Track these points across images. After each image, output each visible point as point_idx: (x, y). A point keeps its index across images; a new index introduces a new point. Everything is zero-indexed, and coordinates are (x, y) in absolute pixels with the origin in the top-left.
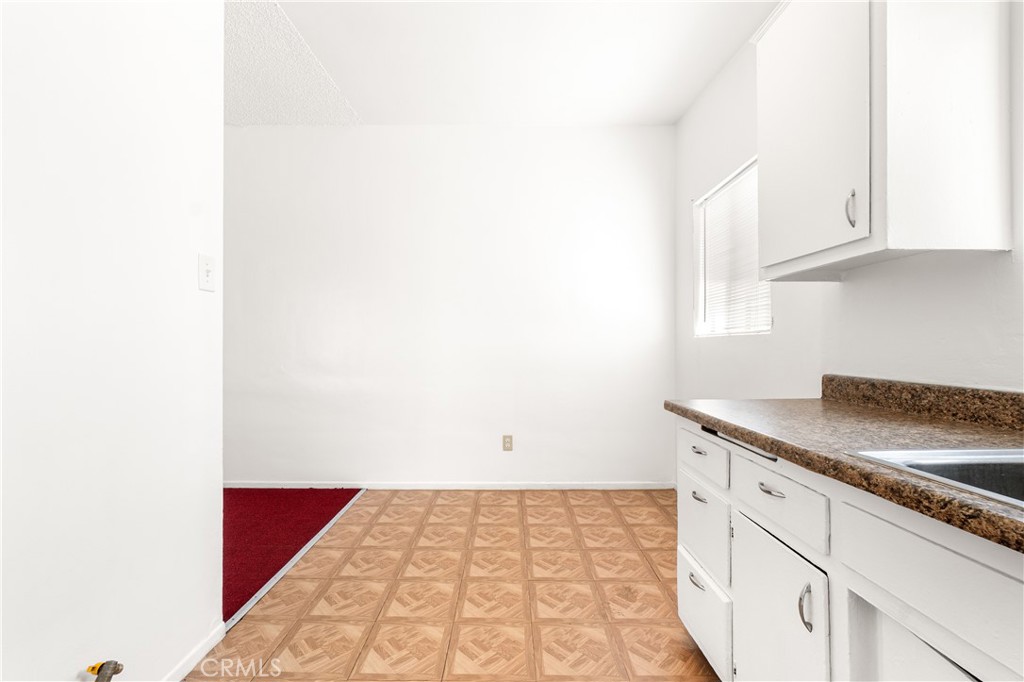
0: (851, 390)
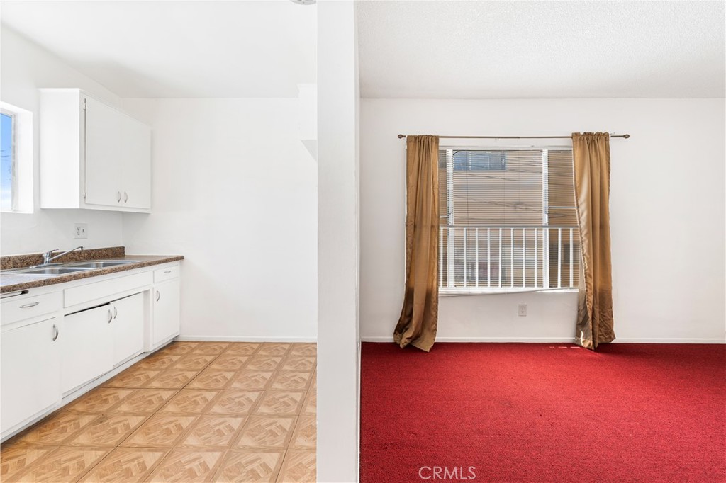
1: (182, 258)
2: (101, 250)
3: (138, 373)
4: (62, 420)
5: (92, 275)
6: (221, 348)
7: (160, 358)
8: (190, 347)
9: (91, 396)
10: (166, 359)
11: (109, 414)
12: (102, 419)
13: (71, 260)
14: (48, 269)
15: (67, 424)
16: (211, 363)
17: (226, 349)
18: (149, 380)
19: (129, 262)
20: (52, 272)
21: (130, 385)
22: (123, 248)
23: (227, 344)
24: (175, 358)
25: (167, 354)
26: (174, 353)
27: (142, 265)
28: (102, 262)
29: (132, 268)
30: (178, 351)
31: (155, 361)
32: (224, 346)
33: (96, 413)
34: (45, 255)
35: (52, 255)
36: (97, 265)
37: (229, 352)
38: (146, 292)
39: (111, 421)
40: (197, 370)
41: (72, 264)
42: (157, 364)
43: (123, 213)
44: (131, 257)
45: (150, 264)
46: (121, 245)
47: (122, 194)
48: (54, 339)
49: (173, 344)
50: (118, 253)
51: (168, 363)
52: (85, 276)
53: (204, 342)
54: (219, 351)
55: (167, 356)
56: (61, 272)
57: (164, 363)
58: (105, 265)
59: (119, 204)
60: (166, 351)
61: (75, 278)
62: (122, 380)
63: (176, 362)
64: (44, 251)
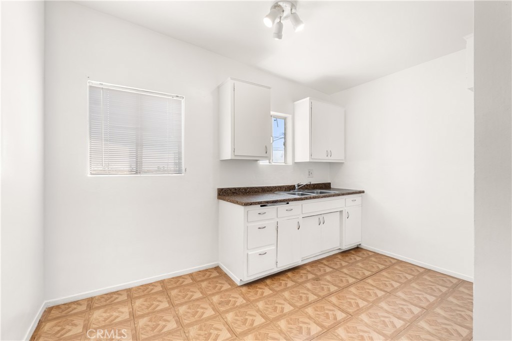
0: (229, 191)
1: (363, 192)
2: (319, 184)
3: (336, 260)
4: (302, 272)
5: (314, 198)
6: (391, 262)
7: (349, 255)
8: (368, 254)
9: (314, 264)
10: (352, 257)
11: (321, 278)
12: (317, 279)
13: (306, 189)
14: (297, 193)
15: (303, 275)
16: (382, 270)
17: (394, 264)
18: (342, 267)
19: (332, 192)
20: (298, 194)
21: (331, 266)
22: (330, 183)
23: (396, 261)
24: (358, 259)
25: (353, 254)
26: (358, 255)
27: (339, 195)
28: (319, 191)
29: (333, 196)
30: (360, 254)
31: (347, 256)
32: (394, 261)
33: (315, 275)
34: (296, 186)
35: (299, 185)
36: (317, 193)
37: (397, 267)
38: (341, 212)
39: (322, 282)
40: (372, 272)
41: (306, 191)
42: (347, 259)
43: (330, 163)
44: (334, 189)
45: (343, 194)
46: (329, 182)
47: (329, 152)
48: (298, 229)
49: (357, 249)
50: (327, 186)
51: (353, 260)
52: (311, 198)
53: (378, 254)
54: (390, 264)
55: (353, 255)
56: (302, 195)
57: (351, 259)
58: (321, 193)
59: (327, 158)
60: (353, 252)
61: (307, 199)
62: (328, 261)
63: (358, 261)
64: (296, 184)
